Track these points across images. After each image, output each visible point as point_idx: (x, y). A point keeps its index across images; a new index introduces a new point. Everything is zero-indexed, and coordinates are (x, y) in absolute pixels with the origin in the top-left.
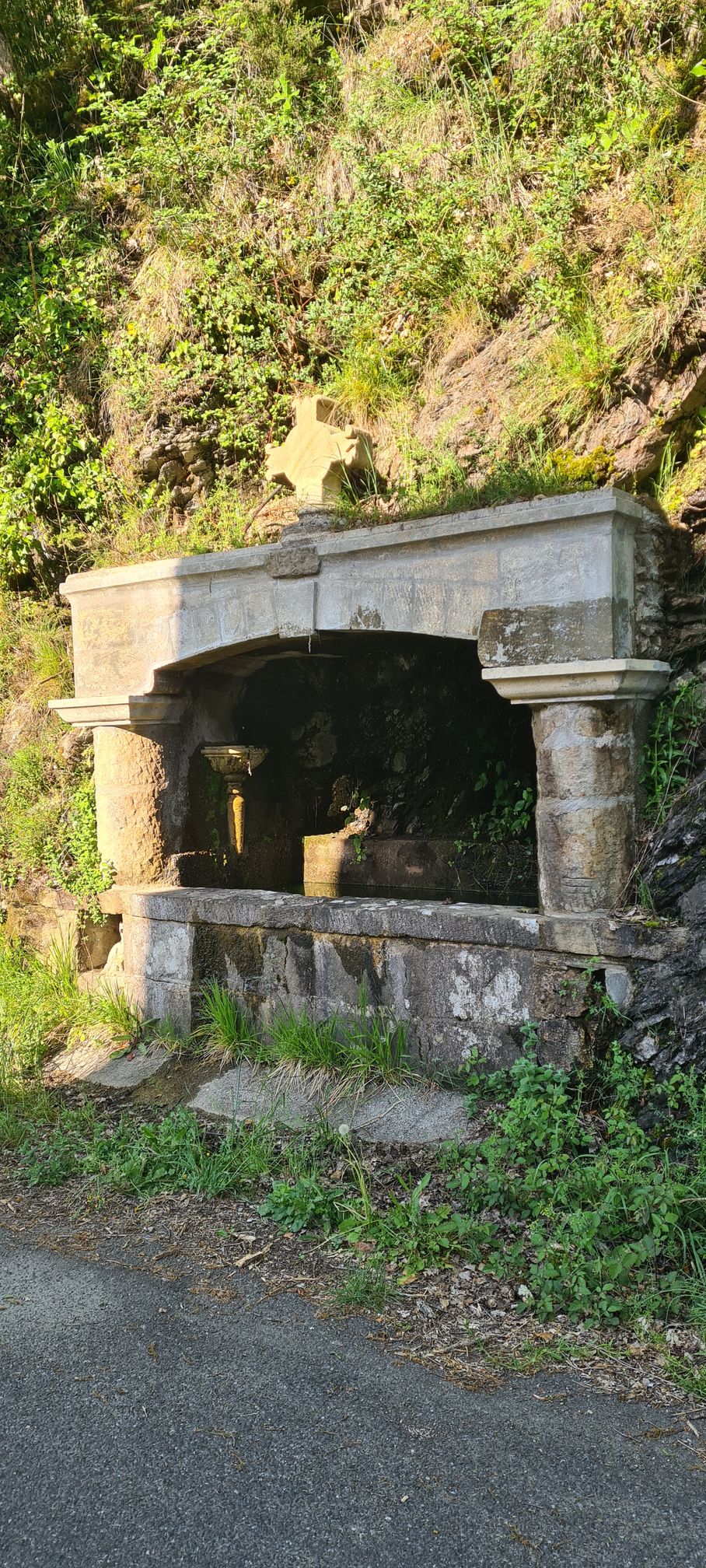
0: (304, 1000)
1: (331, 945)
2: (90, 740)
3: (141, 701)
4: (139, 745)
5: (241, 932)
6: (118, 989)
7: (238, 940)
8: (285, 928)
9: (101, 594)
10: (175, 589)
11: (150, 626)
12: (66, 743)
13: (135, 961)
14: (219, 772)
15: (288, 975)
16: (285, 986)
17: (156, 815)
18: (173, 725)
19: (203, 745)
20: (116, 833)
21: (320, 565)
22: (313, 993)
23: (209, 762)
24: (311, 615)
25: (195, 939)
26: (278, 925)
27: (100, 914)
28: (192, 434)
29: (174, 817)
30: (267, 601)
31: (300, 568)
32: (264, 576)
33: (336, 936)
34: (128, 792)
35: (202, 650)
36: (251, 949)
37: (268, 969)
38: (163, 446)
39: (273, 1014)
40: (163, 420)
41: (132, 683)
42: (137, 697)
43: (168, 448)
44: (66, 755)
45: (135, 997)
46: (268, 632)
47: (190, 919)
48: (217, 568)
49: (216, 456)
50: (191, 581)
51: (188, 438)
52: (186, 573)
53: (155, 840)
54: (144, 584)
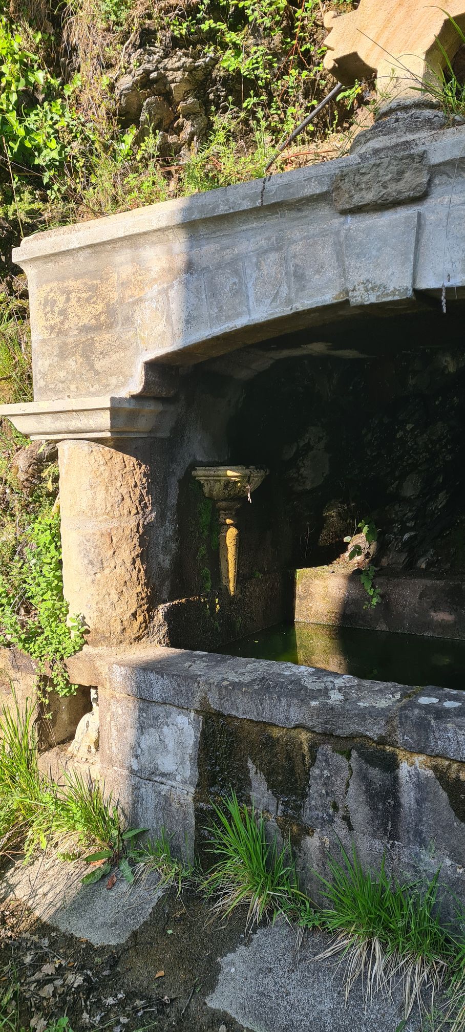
0: (377, 844)
1: (430, 773)
2: (53, 457)
3: (126, 405)
4: (119, 466)
5: (276, 733)
6: (91, 781)
7: (270, 743)
8: (351, 737)
9: (68, 261)
10: (179, 244)
11: (140, 301)
12: (22, 461)
13: (114, 749)
14: (211, 498)
15: (350, 803)
16: (347, 819)
17: (140, 556)
18: (162, 439)
19: (194, 465)
20: (90, 579)
21: (430, 182)
22: (394, 836)
23: (201, 486)
24: (410, 266)
25: (203, 733)
26: (339, 732)
27: (68, 684)
28: (184, 59)
29: (161, 557)
30: (329, 250)
31: (393, 189)
32: (324, 211)
33: (439, 761)
34: (105, 527)
35: (218, 330)
36: (289, 758)
37: (315, 789)
38: (147, 72)
39: (325, 856)
40: (147, 37)
41: (113, 380)
42: (121, 400)
43: (154, 75)
44: (22, 476)
45: (115, 796)
46: (329, 297)
47: (197, 706)
48: (246, 205)
49: (211, 96)
50: (203, 230)
51: (179, 64)
52: (196, 216)
53: (139, 589)
54: (132, 240)
